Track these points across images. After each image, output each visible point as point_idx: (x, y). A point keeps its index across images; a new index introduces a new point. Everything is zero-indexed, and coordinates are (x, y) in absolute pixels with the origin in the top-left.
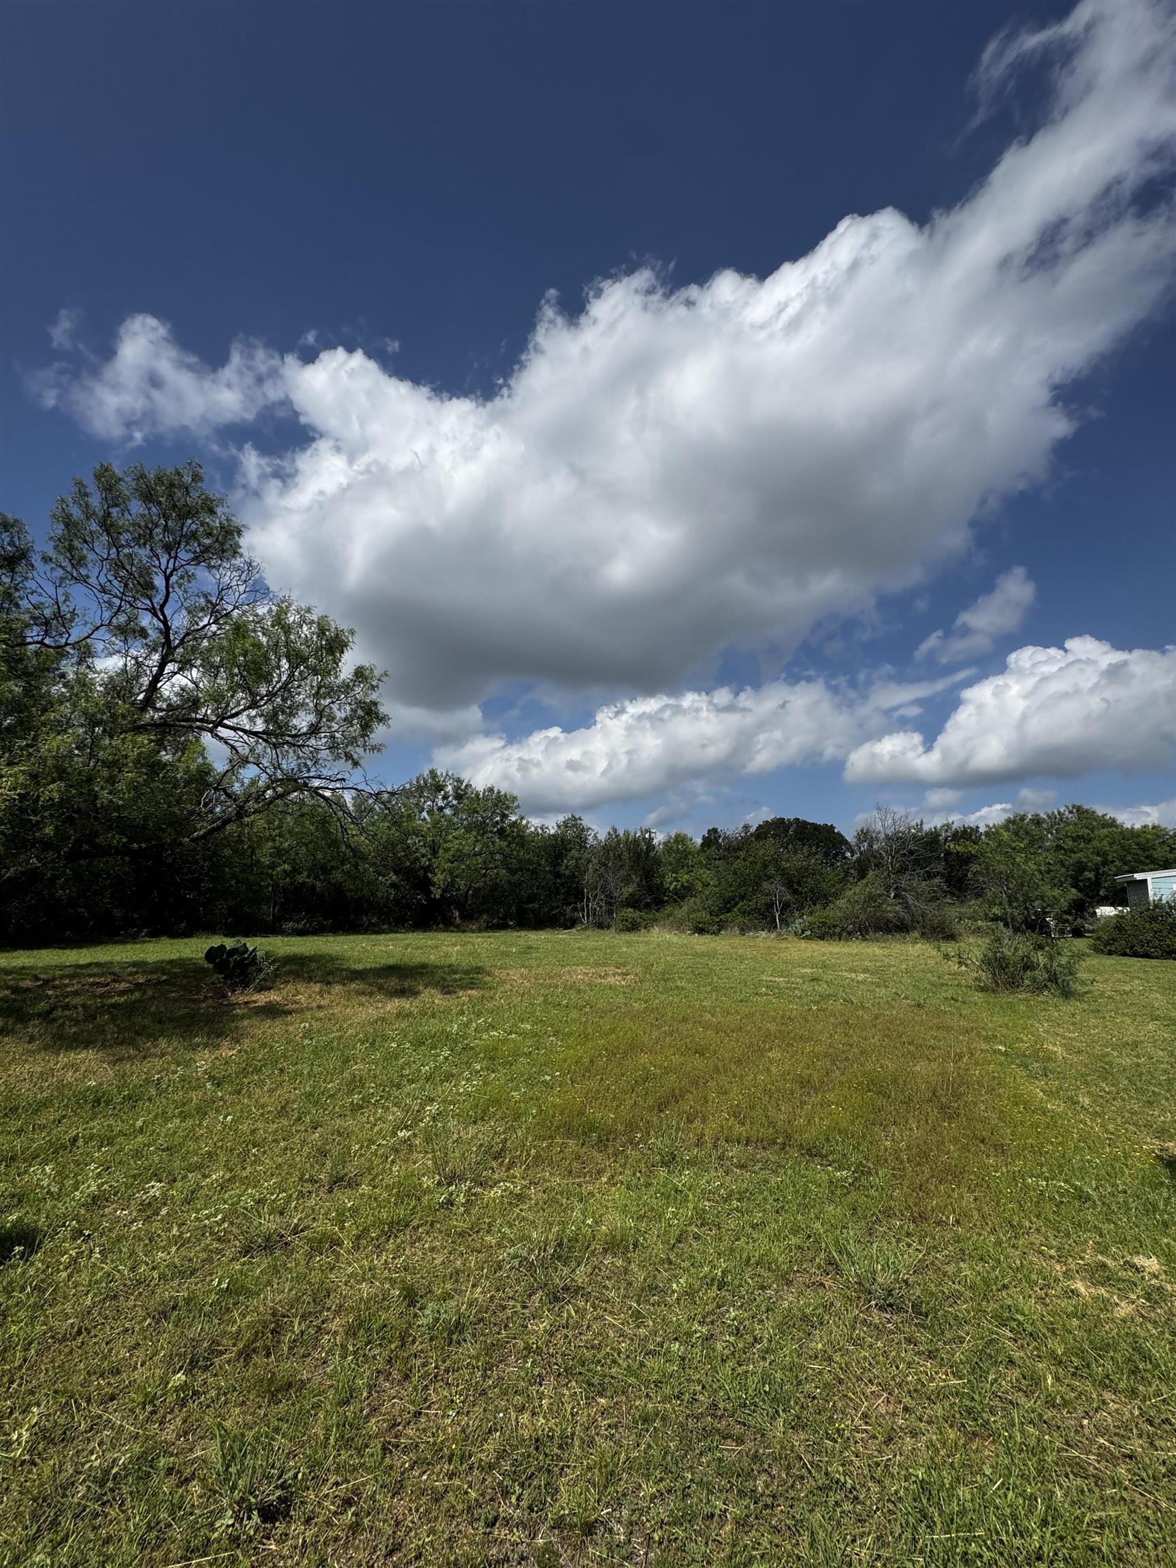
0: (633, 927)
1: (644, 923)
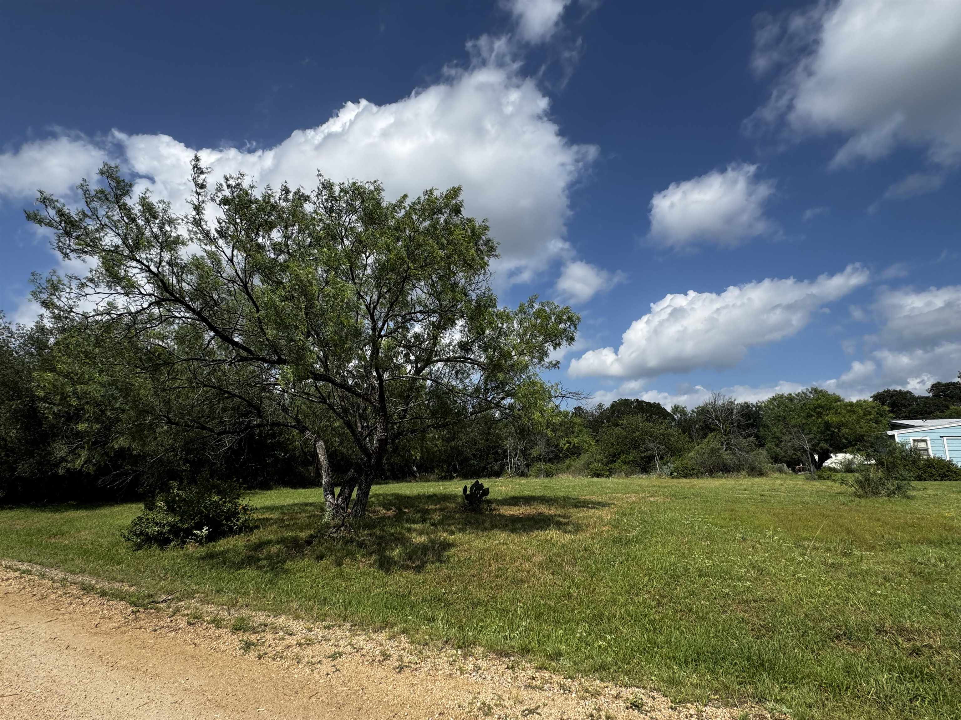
0: (548, 474)
1: (555, 471)
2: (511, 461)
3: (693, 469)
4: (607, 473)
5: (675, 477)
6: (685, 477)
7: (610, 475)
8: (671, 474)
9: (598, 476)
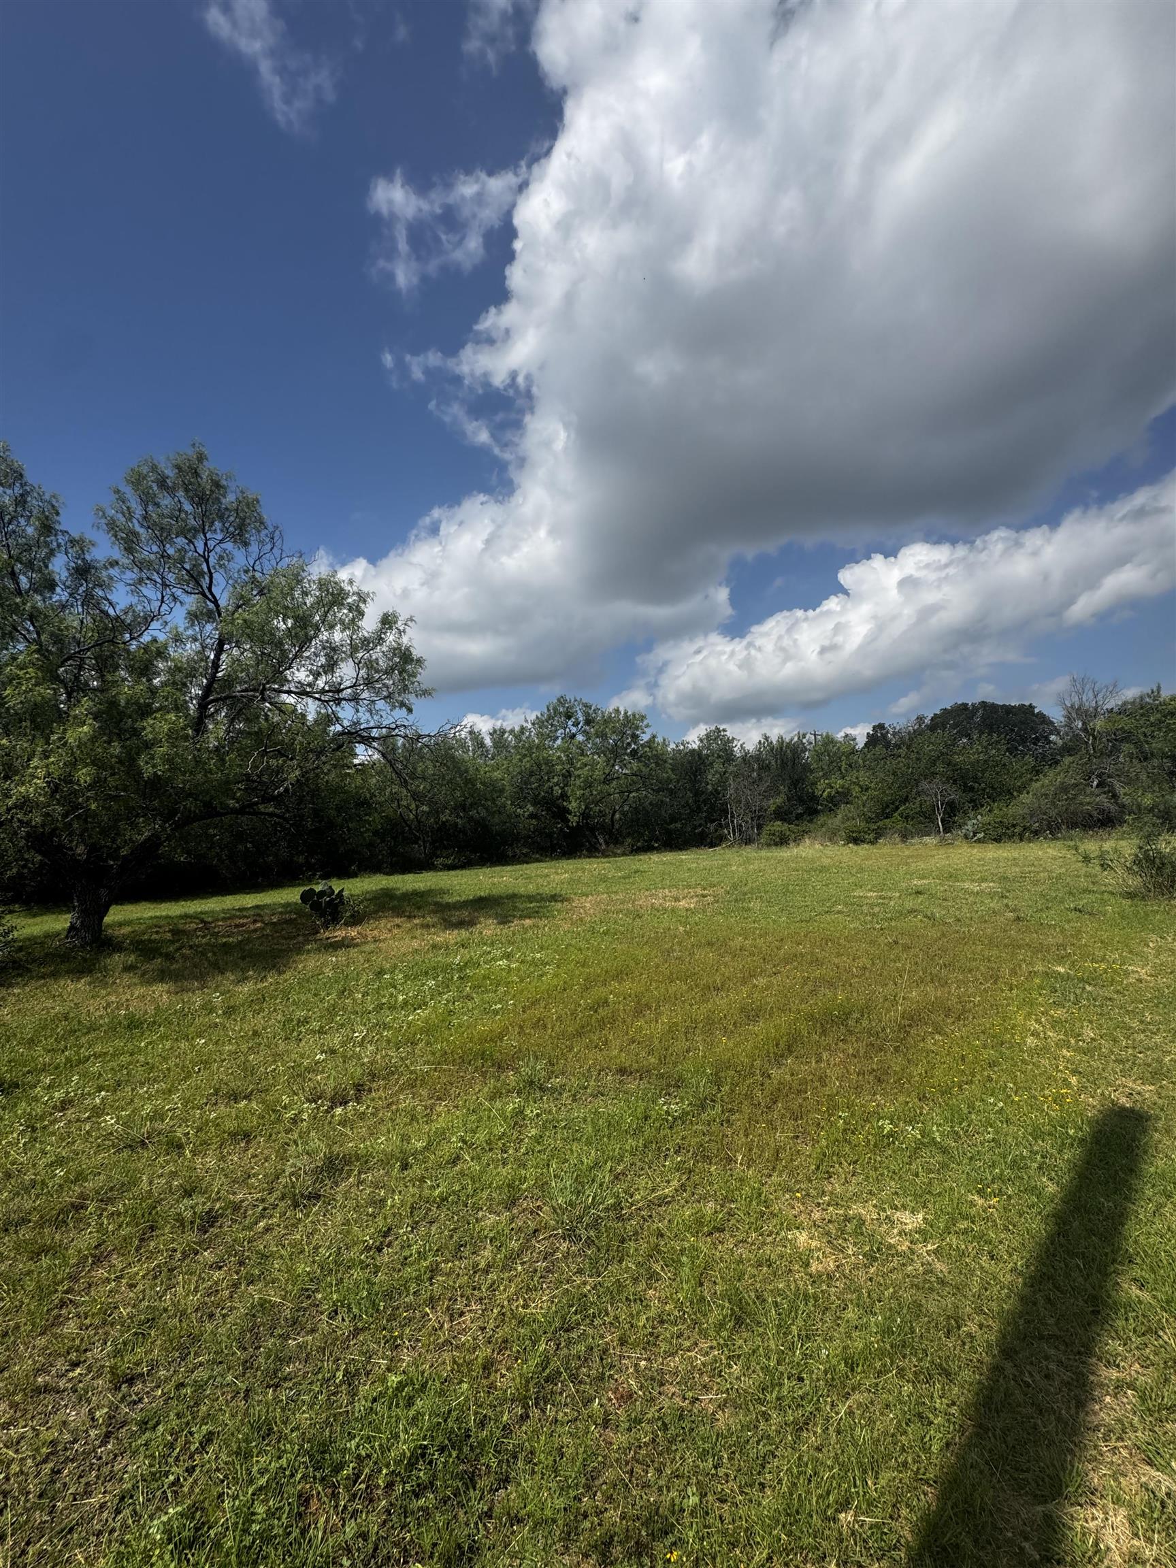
0: (782, 841)
1: (793, 836)
2: (733, 822)
3: (1014, 826)
4: (872, 836)
5: (979, 841)
6: (998, 840)
7: (876, 838)
8: (975, 834)
9: (856, 841)
